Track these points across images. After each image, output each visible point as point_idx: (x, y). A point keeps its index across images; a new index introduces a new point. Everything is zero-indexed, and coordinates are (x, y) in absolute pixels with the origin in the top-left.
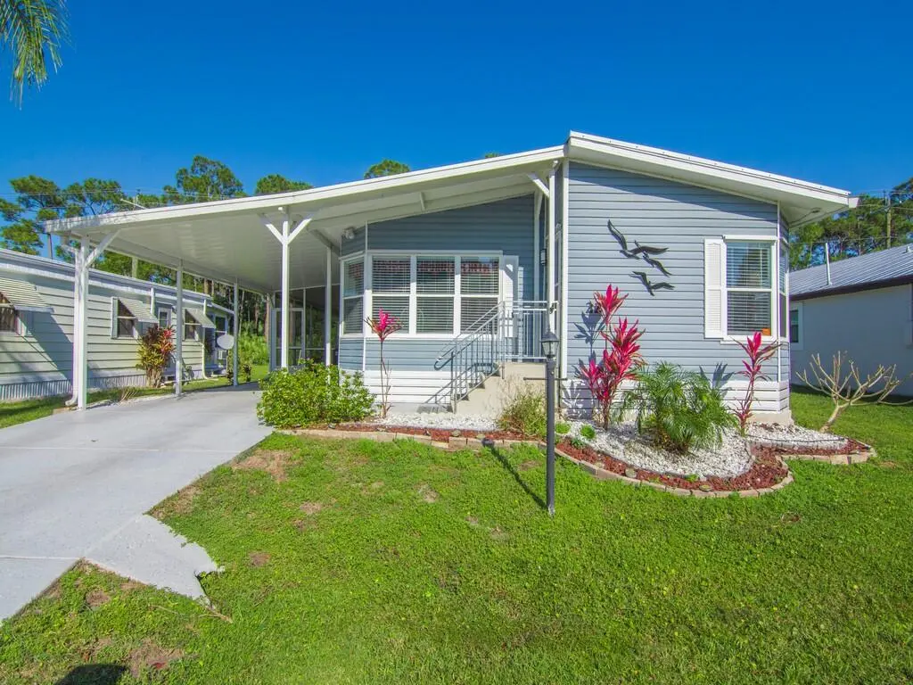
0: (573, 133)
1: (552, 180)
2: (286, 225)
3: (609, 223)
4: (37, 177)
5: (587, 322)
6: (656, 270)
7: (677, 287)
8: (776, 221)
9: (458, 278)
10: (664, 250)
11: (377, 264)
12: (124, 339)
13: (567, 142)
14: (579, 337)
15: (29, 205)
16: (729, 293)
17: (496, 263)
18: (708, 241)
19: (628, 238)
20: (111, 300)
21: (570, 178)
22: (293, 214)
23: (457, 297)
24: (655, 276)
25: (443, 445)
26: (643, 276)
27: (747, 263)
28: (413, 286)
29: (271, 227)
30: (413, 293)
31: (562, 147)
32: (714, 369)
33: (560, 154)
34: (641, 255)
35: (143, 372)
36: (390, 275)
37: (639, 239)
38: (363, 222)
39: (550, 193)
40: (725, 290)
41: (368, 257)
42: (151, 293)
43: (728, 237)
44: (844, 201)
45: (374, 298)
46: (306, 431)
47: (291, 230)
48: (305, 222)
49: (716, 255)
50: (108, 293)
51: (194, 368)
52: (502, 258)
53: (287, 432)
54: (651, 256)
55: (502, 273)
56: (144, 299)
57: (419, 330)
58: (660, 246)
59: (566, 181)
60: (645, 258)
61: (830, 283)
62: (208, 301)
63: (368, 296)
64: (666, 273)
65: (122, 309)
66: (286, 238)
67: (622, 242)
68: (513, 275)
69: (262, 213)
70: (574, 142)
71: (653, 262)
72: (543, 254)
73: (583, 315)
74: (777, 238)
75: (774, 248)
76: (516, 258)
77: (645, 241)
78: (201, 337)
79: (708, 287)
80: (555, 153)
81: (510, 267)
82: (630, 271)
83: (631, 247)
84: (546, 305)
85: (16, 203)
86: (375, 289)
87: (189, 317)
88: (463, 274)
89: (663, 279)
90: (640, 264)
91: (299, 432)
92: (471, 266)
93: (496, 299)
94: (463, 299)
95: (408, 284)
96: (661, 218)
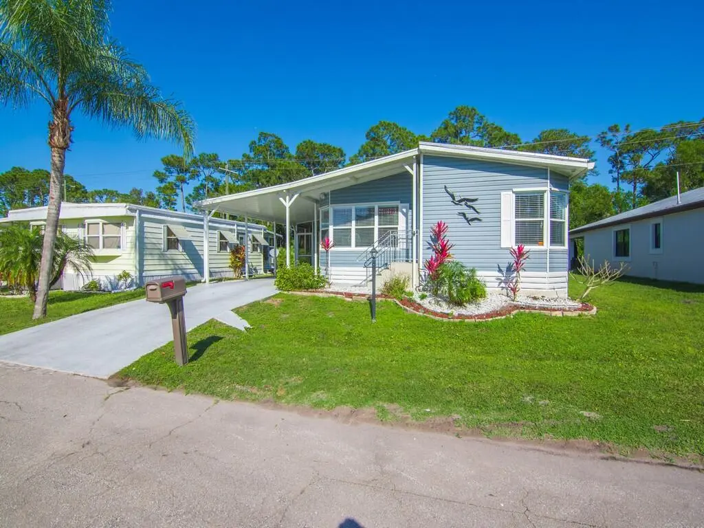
0: (420, 143)
1: (415, 165)
2: (287, 197)
3: (445, 187)
4: (175, 155)
5: (432, 240)
6: (472, 211)
7: (484, 220)
8: (547, 179)
9: (376, 218)
10: (476, 200)
11: (335, 211)
12: (223, 252)
13: (418, 146)
14: (428, 248)
15: (171, 173)
16: (516, 222)
17: (396, 209)
18: (502, 193)
20: (216, 232)
21: (424, 164)
22: (290, 192)
23: (376, 227)
24: (470, 214)
25: (350, 300)
26: (464, 215)
27: (527, 204)
28: (354, 222)
29: (281, 199)
30: (353, 226)
31: (416, 149)
32: (507, 265)
34: (463, 203)
35: (232, 269)
38: (328, 191)
39: (413, 173)
40: (514, 220)
41: (331, 209)
42: (235, 227)
43: (514, 190)
44: (585, 165)
45: (334, 229)
46: (293, 292)
47: (290, 200)
48: (296, 196)
49: (508, 202)
50: (215, 228)
51: (257, 268)
52: (400, 205)
53: (286, 292)
54: (469, 203)
55: (400, 213)
56: (231, 230)
57: (356, 246)
59: (422, 166)
60: (466, 204)
61: (680, 202)
62: (265, 230)
63: (331, 228)
64: (478, 213)
65: (222, 237)
66: (287, 203)
67: (453, 196)
68: (406, 215)
69: (278, 193)
70: (421, 147)
71: (470, 207)
73: (431, 237)
74: (548, 189)
75: (546, 195)
76: (406, 204)
77: (465, 195)
78: (261, 250)
79: (503, 219)
80: (413, 153)
81: (404, 210)
82: (457, 212)
85: (164, 171)
86: (335, 225)
87: (254, 239)
88: (380, 215)
89: (476, 216)
90: (463, 208)
91: (290, 292)
92: (384, 212)
93: (397, 228)
94: (379, 228)
95: (351, 221)
96: (472, 182)
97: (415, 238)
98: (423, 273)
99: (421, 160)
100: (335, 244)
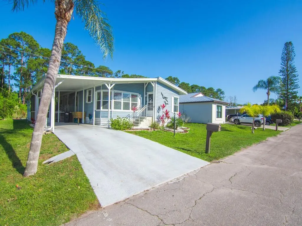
0: (160, 77)
1: (154, 83)
3: (161, 93)
6: (166, 101)
7: (169, 104)
8: (179, 95)
9: (130, 98)
13: (158, 78)
16: (174, 105)
17: (137, 96)
23: (131, 102)
28: (122, 99)
29: (106, 85)
30: (122, 101)
33: (157, 80)
37: (165, 96)
39: (154, 86)
43: (174, 97)
44: (186, 93)
45: (114, 101)
52: (138, 95)
54: (166, 99)
55: (138, 98)
57: (123, 109)
58: (167, 97)
59: (156, 84)
64: (168, 102)
68: (140, 99)
70: (160, 79)
72: (146, 95)
74: (179, 97)
75: (178, 99)
76: (141, 95)
79: (172, 104)
80: (156, 79)
81: (140, 97)
83: (164, 97)
84: (152, 106)
86: (115, 99)
89: (167, 103)
90: (164, 100)
92: (133, 96)
93: (137, 103)
94: (132, 103)
95: (121, 99)
96: (167, 92)
97: (154, 108)
98: (155, 120)
99: (156, 82)
100: (115, 108)
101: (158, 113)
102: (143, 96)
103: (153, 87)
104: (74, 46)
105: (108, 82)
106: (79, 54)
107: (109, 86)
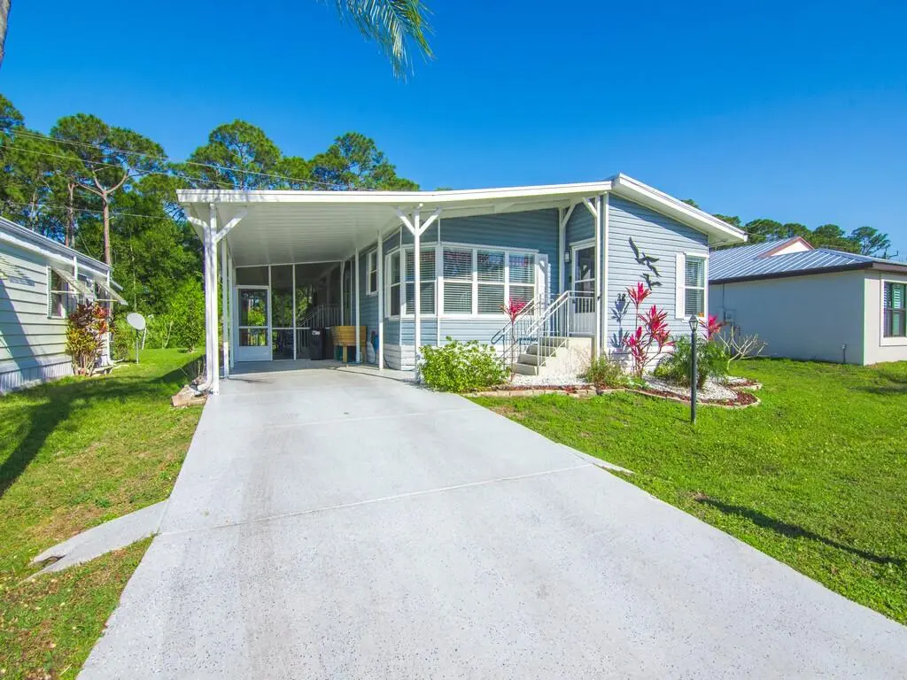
0: (621, 175)
1: (599, 203)
2: (417, 219)
3: (631, 240)
5: (617, 307)
6: (653, 273)
7: (663, 285)
8: (707, 245)
10: (658, 260)
11: (447, 254)
12: (56, 319)
13: (614, 179)
14: (614, 317)
16: (686, 290)
17: (529, 261)
18: (678, 256)
19: (640, 251)
20: (47, 269)
21: (610, 204)
23: (507, 284)
24: (652, 277)
26: (647, 277)
28: (475, 274)
29: (404, 219)
30: (475, 280)
31: (610, 182)
33: (609, 188)
34: (645, 262)
35: (71, 358)
36: (457, 264)
37: (645, 251)
39: (596, 213)
40: (684, 288)
41: (439, 248)
42: (75, 263)
43: (686, 253)
44: (741, 237)
45: (445, 284)
48: (433, 218)
50: (42, 261)
52: (537, 256)
54: (651, 264)
55: (537, 267)
57: (480, 312)
58: (656, 257)
59: (607, 207)
60: (648, 264)
63: (440, 281)
64: (658, 275)
66: (417, 231)
67: (637, 253)
68: (544, 269)
70: (622, 182)
71: (652, 268)
72: (567, 255)
73: (616, 302)
74: (707, 256)
75: (706, 262)
76: (546, 256)
77: (649, 253)
79: (677, 285)
80: (605, 186)
81: (542, 263)
82: (641, 273)
83: (641, 257)
86: (447, 274)
88: (511, 267)
89: (657, 279)
90: (644, 269)
92: (516, 261)
93: (532, 288)
94: (511, 287)
95: (469, 273)
96: (653, 238)
97: (598, 303)
98: (607, 350)
99: (607, 199)
100: (448, 309)
101: (615, 321)
102: (554, 261)
103: (594, 218)
104: (365, 139)
105: (411, 210)
106: (378, 162)
107: (414, 225)
